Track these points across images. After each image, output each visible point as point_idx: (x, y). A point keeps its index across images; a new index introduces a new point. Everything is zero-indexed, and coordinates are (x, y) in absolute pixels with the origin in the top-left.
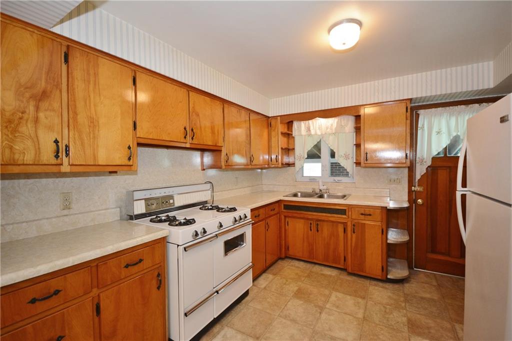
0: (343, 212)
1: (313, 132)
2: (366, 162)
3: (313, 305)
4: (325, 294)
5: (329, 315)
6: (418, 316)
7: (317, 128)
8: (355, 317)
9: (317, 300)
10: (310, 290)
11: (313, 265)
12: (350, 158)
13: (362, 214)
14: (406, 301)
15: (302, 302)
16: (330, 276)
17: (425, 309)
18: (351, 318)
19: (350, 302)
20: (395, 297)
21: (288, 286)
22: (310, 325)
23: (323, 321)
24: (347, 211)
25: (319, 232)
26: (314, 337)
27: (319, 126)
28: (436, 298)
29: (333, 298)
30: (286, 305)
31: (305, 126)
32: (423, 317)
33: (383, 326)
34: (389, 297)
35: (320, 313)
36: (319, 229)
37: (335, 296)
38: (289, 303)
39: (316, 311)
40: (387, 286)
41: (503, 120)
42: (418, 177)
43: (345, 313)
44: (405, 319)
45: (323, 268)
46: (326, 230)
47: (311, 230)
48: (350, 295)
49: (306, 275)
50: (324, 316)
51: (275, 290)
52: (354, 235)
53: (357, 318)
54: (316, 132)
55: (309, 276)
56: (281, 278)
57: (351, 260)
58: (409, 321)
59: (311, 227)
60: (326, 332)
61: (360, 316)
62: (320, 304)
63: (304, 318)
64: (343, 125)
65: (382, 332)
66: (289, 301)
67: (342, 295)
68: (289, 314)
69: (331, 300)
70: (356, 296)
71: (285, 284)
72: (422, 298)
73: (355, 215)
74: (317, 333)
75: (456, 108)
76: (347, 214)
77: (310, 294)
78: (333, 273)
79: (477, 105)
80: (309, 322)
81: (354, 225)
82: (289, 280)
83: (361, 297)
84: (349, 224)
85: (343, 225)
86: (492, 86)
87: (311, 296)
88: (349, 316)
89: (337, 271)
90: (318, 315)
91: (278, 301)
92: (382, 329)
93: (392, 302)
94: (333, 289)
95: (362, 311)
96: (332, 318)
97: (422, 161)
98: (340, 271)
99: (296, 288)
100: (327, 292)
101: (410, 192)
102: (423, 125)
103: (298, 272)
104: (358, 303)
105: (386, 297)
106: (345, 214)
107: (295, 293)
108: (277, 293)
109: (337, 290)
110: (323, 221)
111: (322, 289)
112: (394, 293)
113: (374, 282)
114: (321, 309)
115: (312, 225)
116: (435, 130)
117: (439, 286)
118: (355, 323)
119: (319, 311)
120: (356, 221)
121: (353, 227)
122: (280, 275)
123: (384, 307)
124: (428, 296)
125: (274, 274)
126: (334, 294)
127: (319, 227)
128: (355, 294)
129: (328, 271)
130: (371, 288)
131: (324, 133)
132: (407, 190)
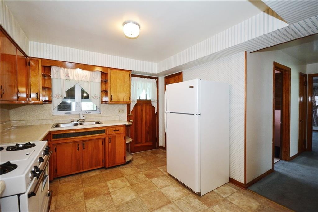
0: (103, 132)
1: (71, 78)
2: (111, 101)
3: (102, 195)
4: (103, 186)
5: (116, 194)
6: (146, 171)
7: (74, 76)
8: (127, 187)
9: (101, 192)
10: (93, 189)
11: (80, 175)
12: (99, 98)
13: (114, 131)
14: (138, 168)
15: (94, 198)
16: (97, 175)
17: (146, 168)
18: (126, 188)
19: (119, 182)
20: (134, 169)
21: (75, 196)
22: (111, 206)
23: (116, 199)
24: (106, 130)
25: (85, 149)
26: (119, 210)
27: (76, 74)
28: (145, 162)
29: (110, 185)
30: (86, 207)
31: (64, 73)
32: (148, 171)
33: (140, 183)
34: (132, 170)
35: (111, 196)
36: (85, 148)
37: (109, 184)
38: (87, 205)
39: (107, 197)
40: (127, 166)
42: (132, 109)
43: (122, 188)
44: (144, 175)
45: (88, 173)
46: (90, 146)
47: (78, 149)
48: (116, 179)
49: (80, 183)
50: (113, 196)
51: (67, 204)
52: (110, 144)
53: (128, 186)
54: (74, 78)
55: (83, 182)
56: (63, 195)
57: (108, 160)
58: (145, 175)
59: (78, 148)
60: (123, 203)
61: (129, 185)
62: (106, 192)
63: (105, 205)
64: (94, 77)
65: (142, 185)
66: (85, 204)
67: (112, 181)
68: (94, 209)
69: (109, 187)
70: (118, 178)
71: (71, 196)
72: (142, 164)
73: (111, 132)
74: (119, 207)
75: (144, 79)
76: (106, 132)
77: (95, 191)
78: (97, 173)
80: (109, 205)
81: (110, 138)
82: (71, 192)
83: (121, 177)
84: (107, 138)
85: (102, 140)
87: (97, 192)
88: (124, 188)
89: (98, 170)
90: (110, 198)
91: (77, 209)
92: (141, 184)
93: (134, 171)
94: (105, 180)
95: (127, 182)
96: (118, 194)
97: (133, 100)
98: (100, 170)
99: (82, 194)
100: (103, 184)
101: (128, 116)
102: (133, 84)
103: (74, 184)
104: (123, 180)
105: (131, 171)
106: (105, 133)
107: (84, 197)
108: (71, 205)
109: (108, 180)
110: (88, 140)
111: (99, 185)
112: (132, 168)
113: (120, 167)
114: (109, 194)
115: (79, 146)
116: (137, 87)
117: (143, 157)
118: (130, 189)
119: (109, 196)
120: (111, 136)
121: (109, 139)
122: (60, 193)
123: (133, 175)
124: (142, 162)
125: (55, 195)
126: (108, 183)
127: (85, 145)
128: (117, 177)
129: (93, 174)
130: (122, 170)
131: (80, 80)
132: (126, 116)
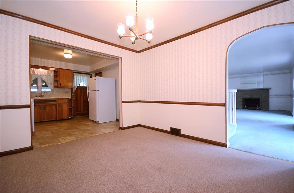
0: (55, 101)
1: (36, 73)
2: (60, 86)
7: (38, 72)
12: (53, 84)
13: (62, 101)
24: (57, 100)
25: (45, 110)
41: (95, 80)
42: (74, 91)
46: (48, 109)
47: (41, 109)
52: (59, 108)
57: (58, 116)
64: (50, 73)
75: (82, 74)
76: (57, 102)
79: (86, 75)
84: (57, 105)
85: (54, 106)
86: (89, 71)
97: (75, 87)
102: (75, 77)
110: (47, 105)
115: (42, 107)
116: (78, 79)
120: (60, 103)
121: (59, 105)
127: (45, 107)
131: (41, 74)
132: (70, 95)
